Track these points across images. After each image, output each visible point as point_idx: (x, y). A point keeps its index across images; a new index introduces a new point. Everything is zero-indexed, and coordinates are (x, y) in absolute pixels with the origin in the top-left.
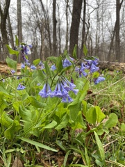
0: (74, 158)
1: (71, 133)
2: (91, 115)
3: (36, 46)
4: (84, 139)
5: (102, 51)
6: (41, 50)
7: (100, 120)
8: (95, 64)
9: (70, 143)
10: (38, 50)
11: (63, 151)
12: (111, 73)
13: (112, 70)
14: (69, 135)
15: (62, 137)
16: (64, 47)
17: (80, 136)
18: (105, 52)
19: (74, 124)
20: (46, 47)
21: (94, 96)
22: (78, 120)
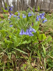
0: (34, 54)
1: (32, 44)
2: (41, 37)
3: (15, 2)
4: (38, 47)
5: (46, 3)
6: (17, 4)
7: (44, 39)
8: (43, 15)
9: (32, 48)
10: (16, 4)
11: (30, 51)
12: (50, 14)
13: (51, 13)
14: (32, 45)
15: (29, 45)
16: (28, 2)
17: (36, 45)
18: (48, 3)
19: (34, 41)
20: (19, 2)
21: (42, 26)
22: (36, 40)
